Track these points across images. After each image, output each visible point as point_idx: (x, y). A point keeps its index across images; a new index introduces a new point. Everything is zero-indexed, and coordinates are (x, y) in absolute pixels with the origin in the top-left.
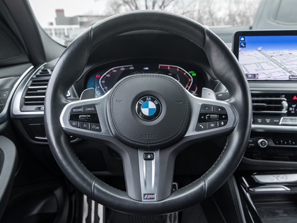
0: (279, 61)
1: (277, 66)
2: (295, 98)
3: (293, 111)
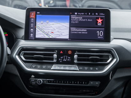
2: (61, 52)
3: (61, 61)
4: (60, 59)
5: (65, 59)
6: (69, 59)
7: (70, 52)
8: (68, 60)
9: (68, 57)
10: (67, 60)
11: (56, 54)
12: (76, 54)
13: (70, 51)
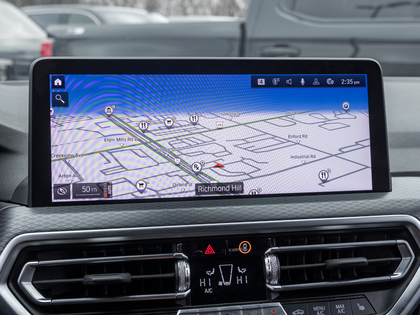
0: (165, 144)
1: (160, 159)
2: (210, 250)
3: (208, 287)
4: (202, 283)
5: (227, 280)
6: (244, 275)
7: (244, 248)
8: (239, 280)
9: (235, 270)
10: (234, 280)
11: (183, 259)
12: (269, 254)
13: (245, 243)
